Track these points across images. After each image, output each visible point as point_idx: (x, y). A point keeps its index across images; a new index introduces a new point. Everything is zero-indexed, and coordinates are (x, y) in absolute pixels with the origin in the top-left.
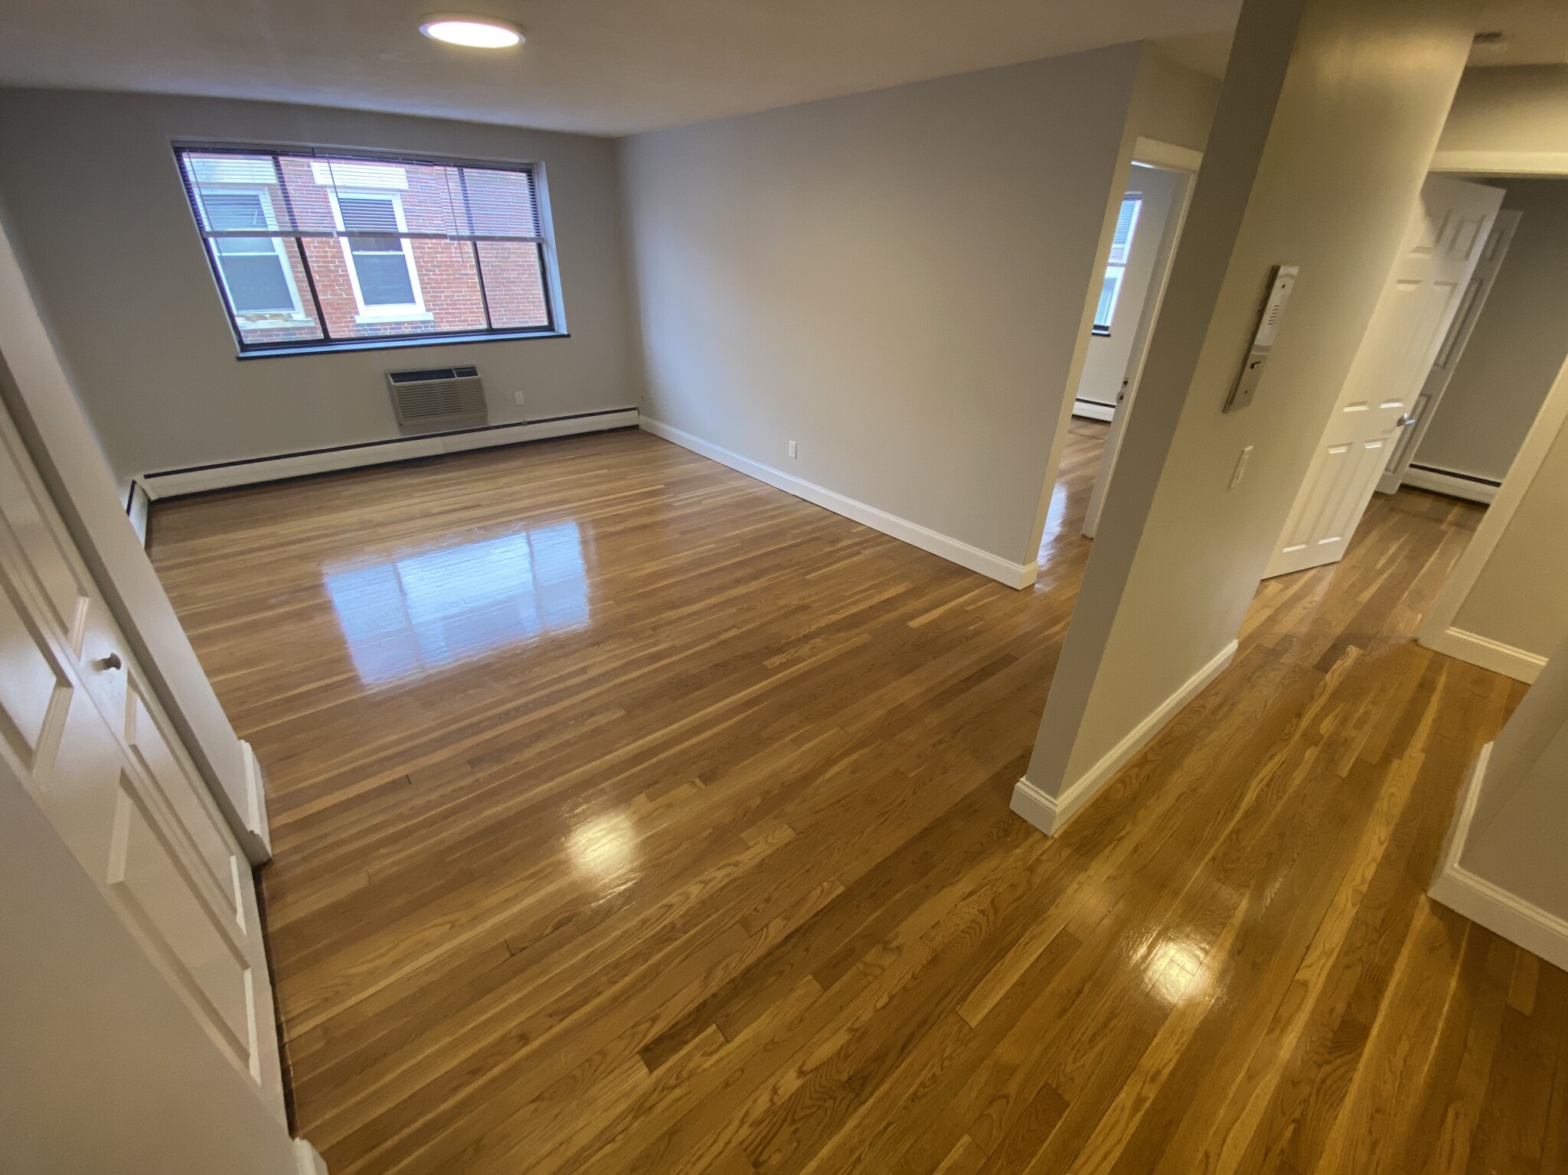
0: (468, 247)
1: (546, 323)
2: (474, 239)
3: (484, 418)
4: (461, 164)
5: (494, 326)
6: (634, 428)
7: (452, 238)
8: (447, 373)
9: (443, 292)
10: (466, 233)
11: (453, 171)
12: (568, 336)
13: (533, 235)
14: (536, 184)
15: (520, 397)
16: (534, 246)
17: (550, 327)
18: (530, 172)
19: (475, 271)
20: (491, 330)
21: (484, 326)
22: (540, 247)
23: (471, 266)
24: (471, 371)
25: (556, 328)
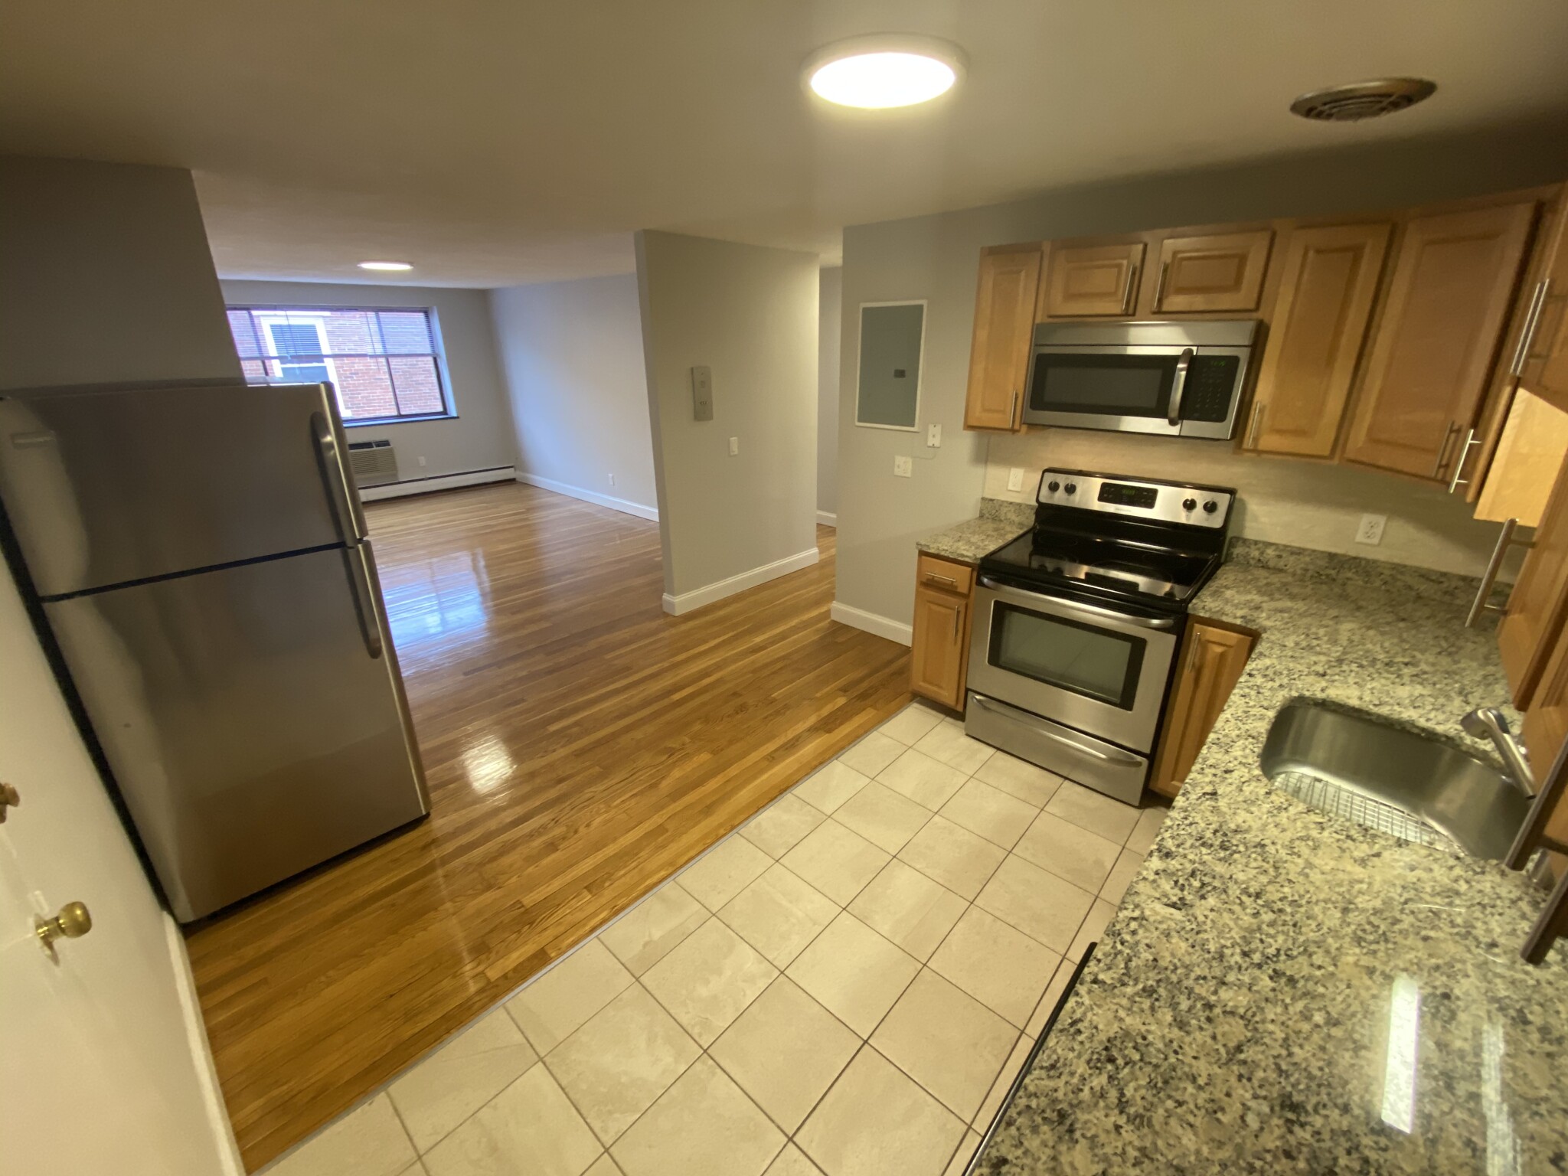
0: (383, 360)
1: (440, 409)
2: (387, 356)
3: (395, 475)
4: (377, 310)
5: (403, 413)
6: (511, 481)
7: (371, 356)
8: (368, 445)
9: (359, 394)
10: (379, 350)
11: (371, 315)
12: (457, 417)
13: (429, 351)
14: (431, 320)
15: (422, 461)
16: (430, 359)
17: (445, 412)
18: (426, 313)
19: (387, 376)
20: (400, 416)
21: (395, 413)
22: (435, 360)
23: (384, 373)
24: (386, 443)
25: (448, 412)
